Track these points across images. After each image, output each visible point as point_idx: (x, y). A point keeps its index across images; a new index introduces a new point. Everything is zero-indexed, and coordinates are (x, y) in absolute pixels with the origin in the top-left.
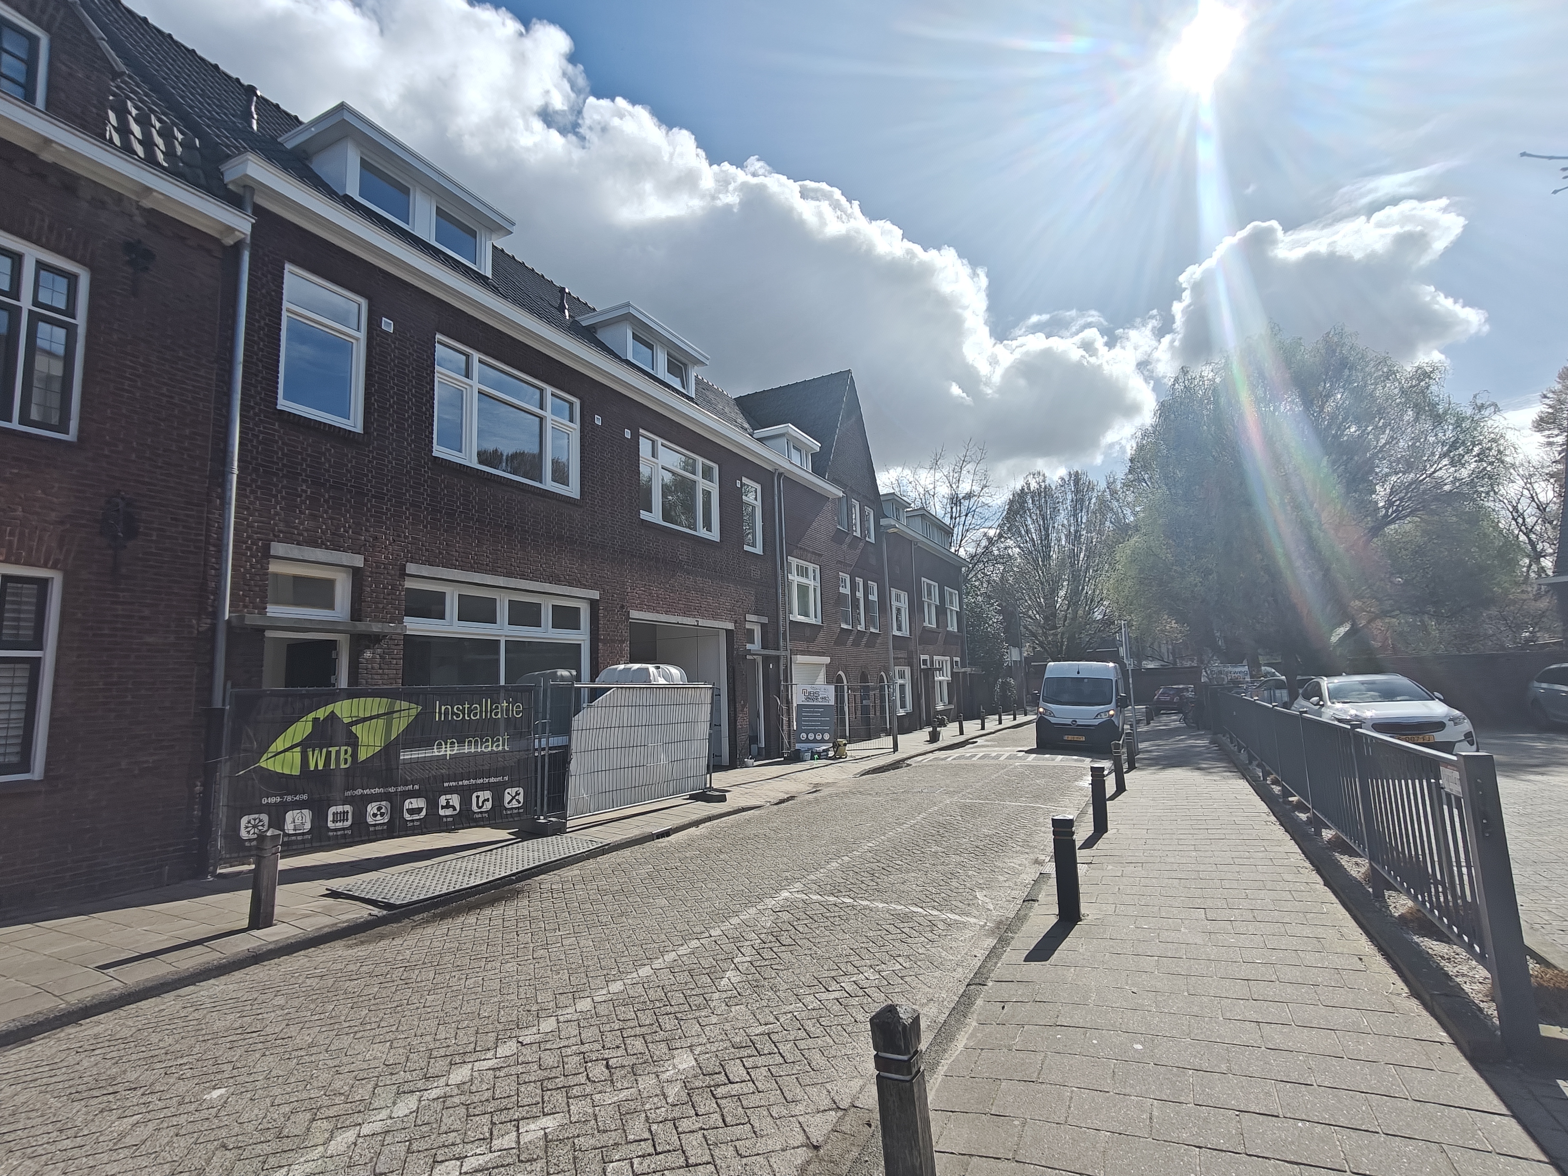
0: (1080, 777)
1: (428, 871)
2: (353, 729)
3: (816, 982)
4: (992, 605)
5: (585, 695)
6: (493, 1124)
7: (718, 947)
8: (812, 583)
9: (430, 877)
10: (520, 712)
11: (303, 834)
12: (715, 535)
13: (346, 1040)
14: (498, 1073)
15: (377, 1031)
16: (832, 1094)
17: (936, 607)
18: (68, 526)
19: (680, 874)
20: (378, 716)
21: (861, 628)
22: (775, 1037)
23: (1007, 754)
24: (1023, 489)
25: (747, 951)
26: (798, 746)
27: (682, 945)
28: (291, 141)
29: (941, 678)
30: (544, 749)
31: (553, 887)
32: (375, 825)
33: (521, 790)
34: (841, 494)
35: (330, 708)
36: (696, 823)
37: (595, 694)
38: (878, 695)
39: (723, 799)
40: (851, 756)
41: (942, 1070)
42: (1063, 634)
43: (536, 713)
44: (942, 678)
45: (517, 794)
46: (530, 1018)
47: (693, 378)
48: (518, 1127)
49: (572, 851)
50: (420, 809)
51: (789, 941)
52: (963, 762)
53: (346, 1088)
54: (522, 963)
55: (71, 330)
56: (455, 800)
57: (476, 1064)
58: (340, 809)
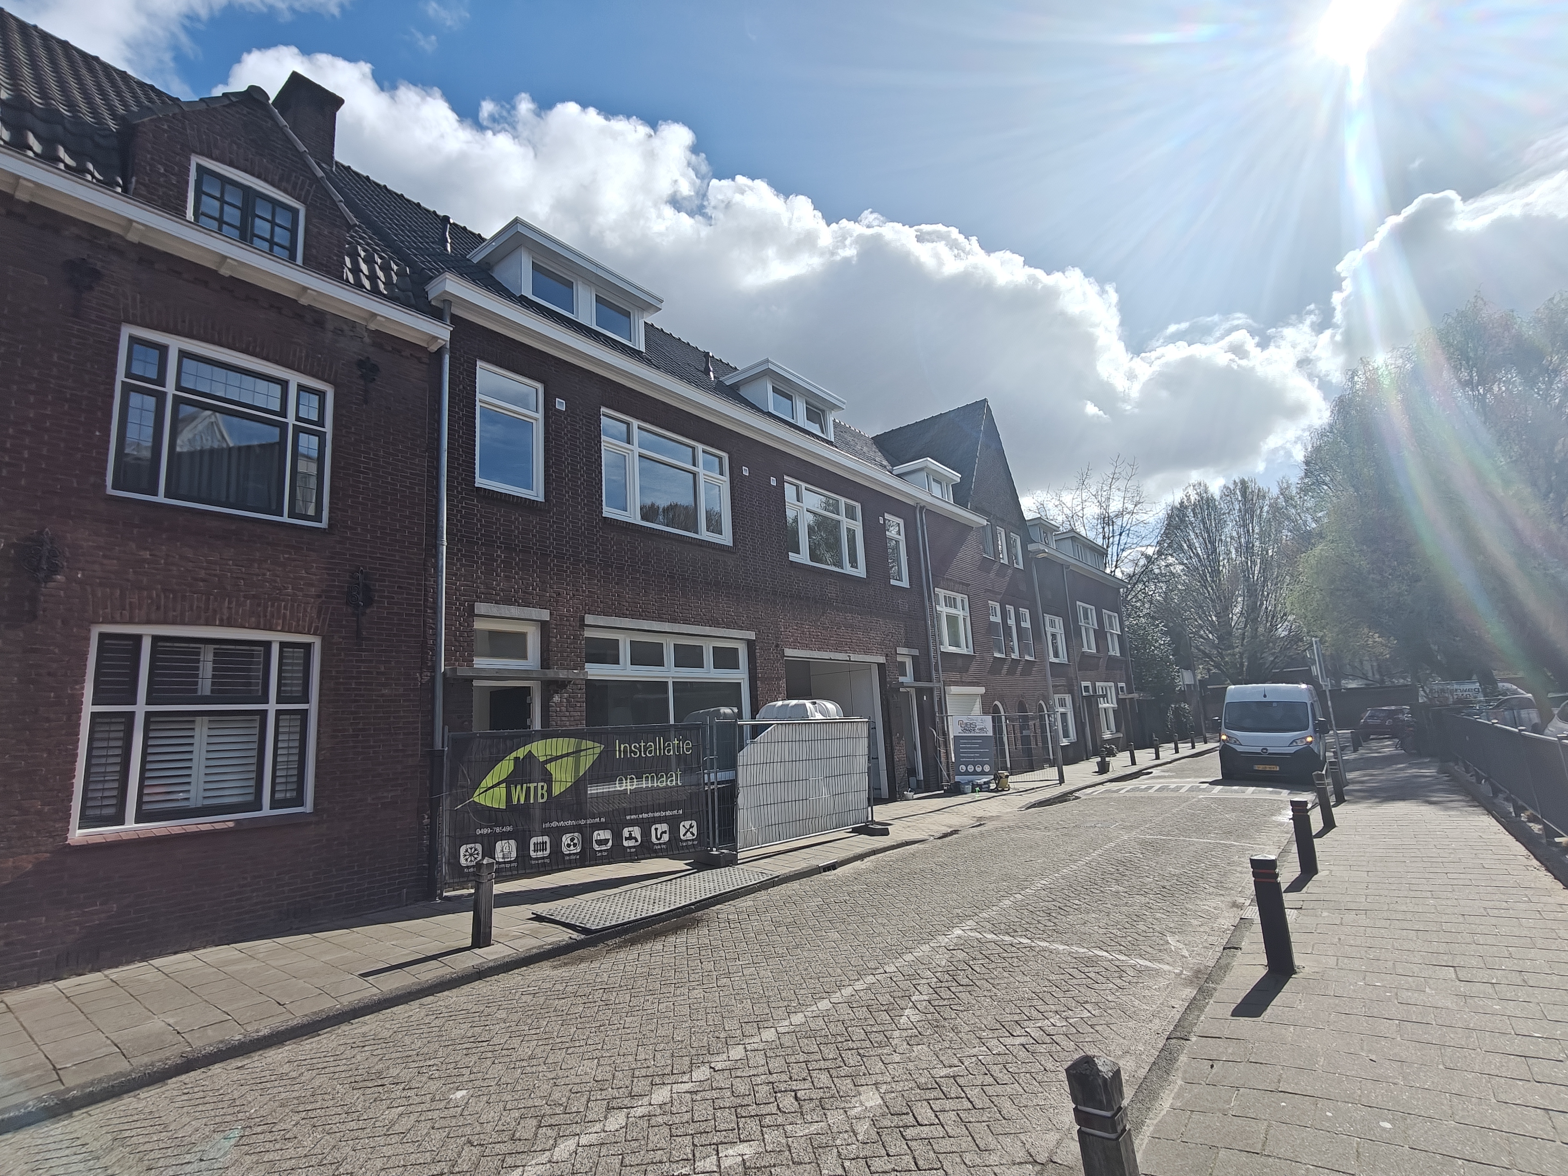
0: (1278, 811)
1: (617, 898)
2: (548, 766)
3: (998, 1026)
4: (1157, 626)
5: (747, 732)
6: (694, 1145)
7: (894, 984)
8: (961, 613)
9: (620, 905)
10: (689, 749)
11: (510, 862)
12: (861, 572)
13: (560, 1055)
14: (694, 1097)
15: (585, 1048)
16: (1027, 1146)
17: (1095, 630)
18: (323, 599)
19: (849, 908)
20: (568, 755)
21: (1015, 656)
22: (961, 1081)
23: (1188, 786)
24: (1182, 503)
25: (925, 989)
26: (958, 778)
27: (858, 980)
28: (477, 256)
29: (1106, 705)
30: (713, 783)
31: (730, 917)
32: (570, 855)
33: (694, 823)
34: (985, 523)
35: (528, 748)
36: (861, 857)
37: (757, 730)
38: (1038, 724)
39: (885, 833)
40: (1015, 789)
41: (1148, 1130)
42: (1241, 654)
43: (705, 749)
44: (1108, 705)
45: (691, 827)
46: (720, 1045)
47: (832, 423)
48: (717, 1151)
49: (744, 882)
50: (607, 841)
51: (965, 981)
52: (1138, 794)
53: (564, 1099)
54: (708, 990)
55: (321, 436)
56: (636, 832)
57: (674, 1086)
58: (540, 839)
